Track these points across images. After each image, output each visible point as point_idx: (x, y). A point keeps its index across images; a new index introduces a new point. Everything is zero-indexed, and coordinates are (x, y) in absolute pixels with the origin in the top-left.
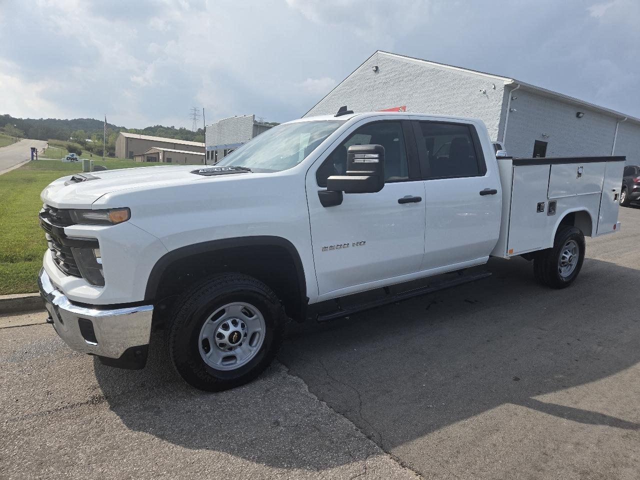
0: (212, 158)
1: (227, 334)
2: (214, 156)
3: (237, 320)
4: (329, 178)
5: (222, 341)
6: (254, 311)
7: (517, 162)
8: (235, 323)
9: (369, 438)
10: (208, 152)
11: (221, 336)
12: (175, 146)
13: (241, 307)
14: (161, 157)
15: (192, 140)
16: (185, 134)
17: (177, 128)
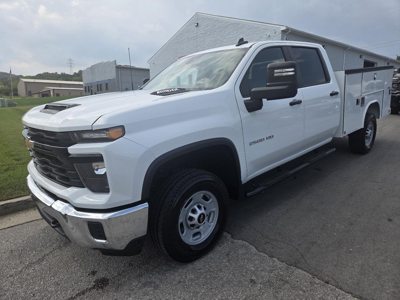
0: (89, 91)
1: (196, 216)
2: (90, 90)
3: (201, 205)
4: (252, 90)
5: (192, 223)
6: (209, 196)
7: (348, 72)
8: (199, 207)
9: (327, 283)
10: (86, 87)
11: (191, 219)
12: (60, 85)
13: (202, 195)
14: (52, 93)
15: (71, 81)
16: (64, 77)
17: (59, 73)
